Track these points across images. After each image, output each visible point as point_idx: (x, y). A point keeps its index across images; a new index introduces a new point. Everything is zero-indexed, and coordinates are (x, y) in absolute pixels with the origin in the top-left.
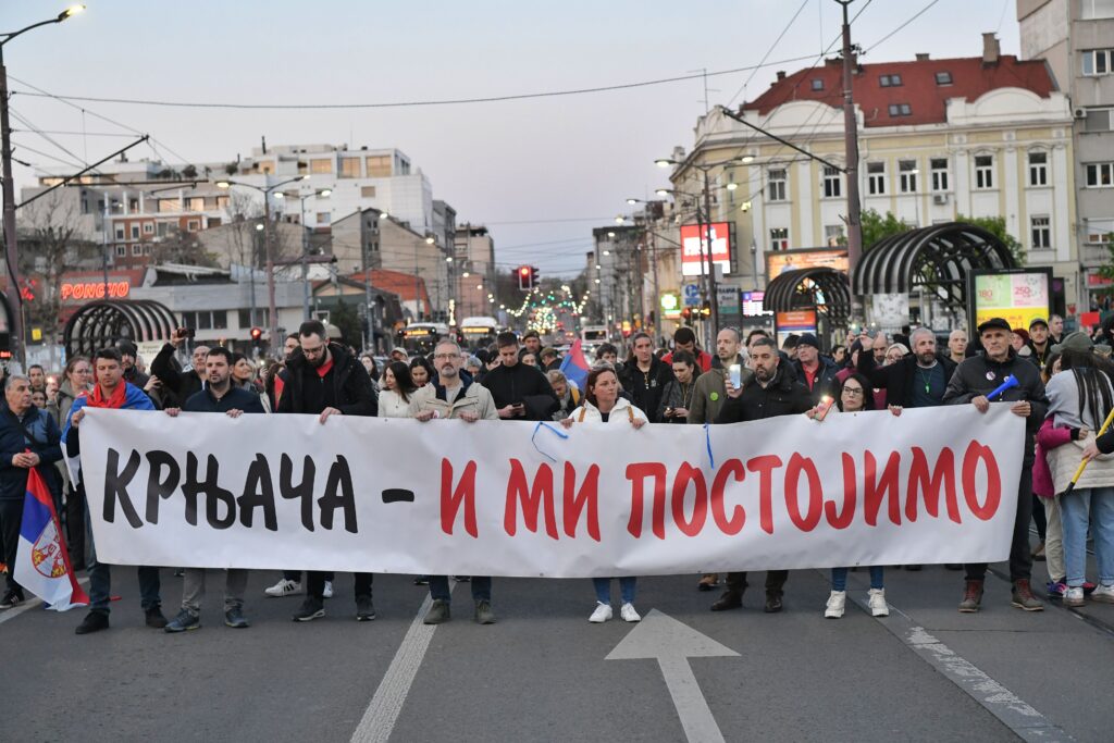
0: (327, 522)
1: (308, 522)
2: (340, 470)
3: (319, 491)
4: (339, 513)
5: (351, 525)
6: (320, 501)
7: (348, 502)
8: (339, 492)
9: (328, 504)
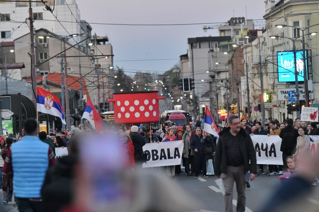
0: (270, 155)
1: (267, 155)
2: (273, 146)
3: (269, 150)
4: (273, 154)
5: (275, 156)
6: (269, 152)
7: (275, 152)
8: (273, 150)
9: (271, 152)
